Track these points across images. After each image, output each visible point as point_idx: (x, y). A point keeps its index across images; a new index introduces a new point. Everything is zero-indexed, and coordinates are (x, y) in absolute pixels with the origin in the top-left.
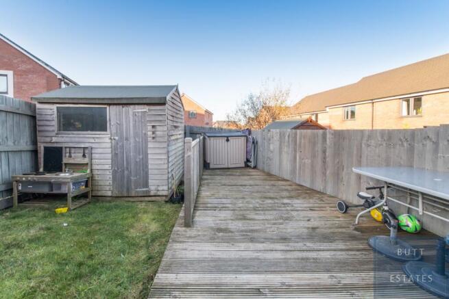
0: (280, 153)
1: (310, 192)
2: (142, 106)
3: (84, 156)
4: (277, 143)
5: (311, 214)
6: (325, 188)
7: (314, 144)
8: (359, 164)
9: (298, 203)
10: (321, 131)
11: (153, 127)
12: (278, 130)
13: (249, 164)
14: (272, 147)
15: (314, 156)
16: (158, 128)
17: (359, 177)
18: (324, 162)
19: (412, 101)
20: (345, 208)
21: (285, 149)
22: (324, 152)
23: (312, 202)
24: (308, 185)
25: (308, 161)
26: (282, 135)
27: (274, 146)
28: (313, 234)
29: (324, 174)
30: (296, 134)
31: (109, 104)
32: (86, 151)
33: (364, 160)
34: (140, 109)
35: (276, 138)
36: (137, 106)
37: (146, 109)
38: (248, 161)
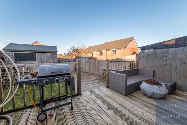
0: (85, 66)
1: (93, 74)
2: (49, 53)
3: (27, 70)
4: (85, 63)
5: (94, 77)
6: (96, 73)
7: (94, 63)
8: (102, 67)
9: (91, 76)
10: (95, 60)
11: (53, 59)
12: (85, 60)
13: (76, 70)
14: (83, 64)
15: (94, 66)
16: (55, 60)
17: (102, 69)
18: (96, 67)
19: (114, 51)
20: (100, 75)
21: (87, 64)
22: (96, 65)
23: (94, 76)
24: (92, 73)
25: (92, 67)
26: (86, 61)
27: (84, 64)
28: (95, 80)
29: (96, 70)
30: (89, 60)
31: (37, 53)
32: (28, 68)
33: (103, 66)
34: (48, 54)
35: (84, 62)
36: (47, 53)
37: (50, 54)
38: (76, 69)
